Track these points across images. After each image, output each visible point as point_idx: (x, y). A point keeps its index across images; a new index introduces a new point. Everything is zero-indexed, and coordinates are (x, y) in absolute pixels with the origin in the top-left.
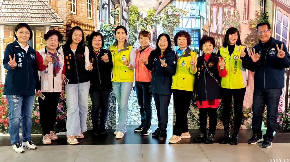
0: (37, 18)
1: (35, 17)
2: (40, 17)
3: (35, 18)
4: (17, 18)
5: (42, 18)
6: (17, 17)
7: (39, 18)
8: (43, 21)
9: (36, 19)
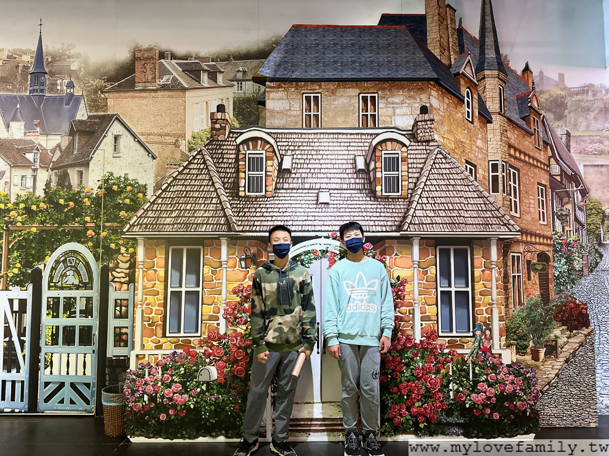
0: (475, 224)
1: (471, 223)
2: (481, 223)
3: (473, 224)
4: (441, 225)
5: (484, 224)
6: (442, 223)
7: (479, 224)
8: (485, 230)
9: (474, 226)
